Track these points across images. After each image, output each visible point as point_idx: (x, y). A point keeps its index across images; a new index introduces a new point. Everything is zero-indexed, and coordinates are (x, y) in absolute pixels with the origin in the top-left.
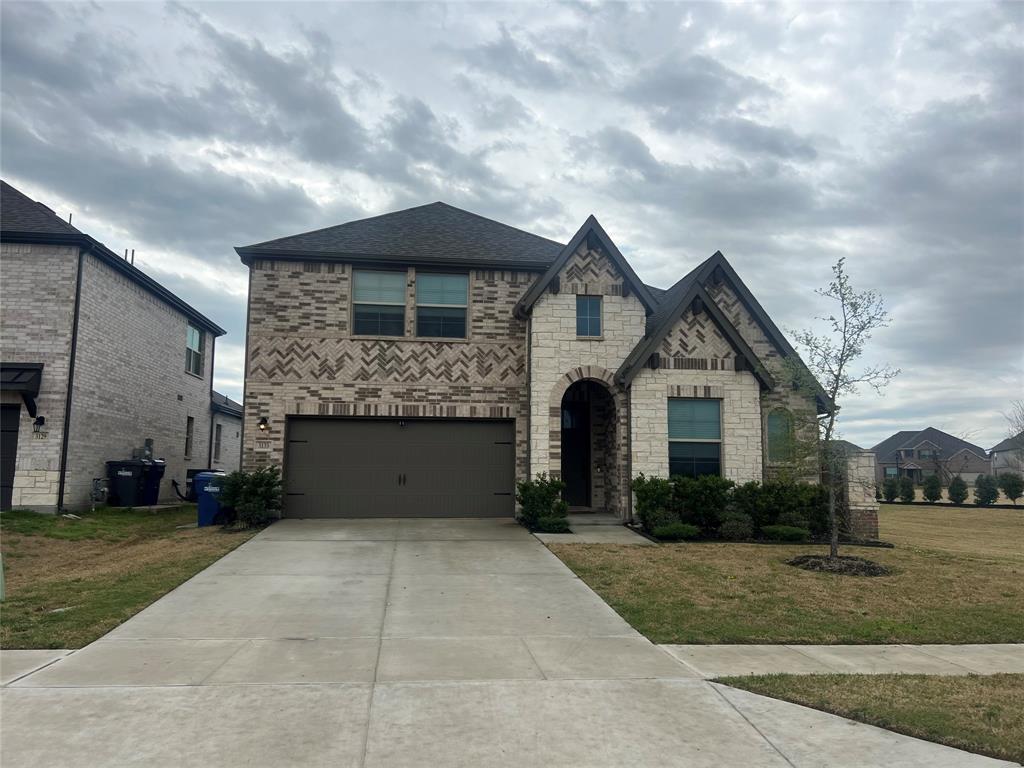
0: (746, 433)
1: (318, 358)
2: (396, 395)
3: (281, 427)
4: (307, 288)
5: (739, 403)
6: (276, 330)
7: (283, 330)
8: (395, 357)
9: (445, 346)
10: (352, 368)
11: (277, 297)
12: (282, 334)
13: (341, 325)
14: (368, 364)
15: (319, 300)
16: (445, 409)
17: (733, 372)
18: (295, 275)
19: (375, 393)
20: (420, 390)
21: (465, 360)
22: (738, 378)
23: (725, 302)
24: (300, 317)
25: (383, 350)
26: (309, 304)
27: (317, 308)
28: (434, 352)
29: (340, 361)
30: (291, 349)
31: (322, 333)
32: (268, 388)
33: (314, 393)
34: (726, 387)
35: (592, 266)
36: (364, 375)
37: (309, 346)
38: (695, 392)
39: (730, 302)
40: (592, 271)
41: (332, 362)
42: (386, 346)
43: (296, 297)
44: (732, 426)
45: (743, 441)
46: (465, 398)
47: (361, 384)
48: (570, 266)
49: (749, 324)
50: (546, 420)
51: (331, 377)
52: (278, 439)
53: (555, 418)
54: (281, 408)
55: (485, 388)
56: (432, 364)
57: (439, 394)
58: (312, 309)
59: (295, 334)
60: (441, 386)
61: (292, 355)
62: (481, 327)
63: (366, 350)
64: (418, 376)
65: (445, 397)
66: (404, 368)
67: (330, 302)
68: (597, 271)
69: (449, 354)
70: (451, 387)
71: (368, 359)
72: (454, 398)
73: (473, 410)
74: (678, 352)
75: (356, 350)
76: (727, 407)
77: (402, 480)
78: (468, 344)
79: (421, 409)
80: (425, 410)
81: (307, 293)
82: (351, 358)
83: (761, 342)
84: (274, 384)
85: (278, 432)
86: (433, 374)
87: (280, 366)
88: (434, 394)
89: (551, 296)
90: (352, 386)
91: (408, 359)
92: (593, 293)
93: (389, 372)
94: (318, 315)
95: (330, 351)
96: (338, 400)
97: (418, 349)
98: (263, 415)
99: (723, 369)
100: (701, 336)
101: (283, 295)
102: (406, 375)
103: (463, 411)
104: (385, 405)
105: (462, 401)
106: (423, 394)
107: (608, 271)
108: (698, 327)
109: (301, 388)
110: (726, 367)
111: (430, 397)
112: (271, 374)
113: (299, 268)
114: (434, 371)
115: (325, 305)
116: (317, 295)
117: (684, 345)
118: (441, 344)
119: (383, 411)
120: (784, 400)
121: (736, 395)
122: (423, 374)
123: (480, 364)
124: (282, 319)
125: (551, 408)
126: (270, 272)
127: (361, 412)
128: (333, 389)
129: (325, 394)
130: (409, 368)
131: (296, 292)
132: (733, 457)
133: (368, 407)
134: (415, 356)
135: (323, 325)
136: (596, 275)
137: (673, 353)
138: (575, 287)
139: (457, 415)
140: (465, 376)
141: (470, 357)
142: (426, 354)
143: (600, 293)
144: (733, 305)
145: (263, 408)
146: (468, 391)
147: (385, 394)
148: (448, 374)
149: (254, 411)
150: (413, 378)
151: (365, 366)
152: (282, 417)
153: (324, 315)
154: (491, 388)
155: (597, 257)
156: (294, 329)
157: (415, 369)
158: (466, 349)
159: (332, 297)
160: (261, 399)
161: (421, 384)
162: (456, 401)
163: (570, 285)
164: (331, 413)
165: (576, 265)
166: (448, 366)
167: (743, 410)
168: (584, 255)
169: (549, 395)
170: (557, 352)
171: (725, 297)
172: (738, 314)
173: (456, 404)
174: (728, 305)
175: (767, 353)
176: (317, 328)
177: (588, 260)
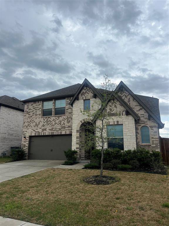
0: (130, 134)
1: (35, 122)
2: (50, 130)
3: (28, 139)
4: (34, 107)
5: (128, 125)
6: (28, 117)
7: (29, 117)
8: (50, 121)
9: (60, 117)
10: (41, 124)
11: (29, 110)
12: (29, 118)
13: (40, 115)
14: (44, 123)
15: (36, 110)
16: (59, 132)
17: (126, 116)
18: (32, 105)
19: (45, 130)
20: (55, 128)
21: (64, 120)
22: (127, 117)
23: (125, 95)
24: (32, 114)
25: (47, 119)
26: (34, 111)
27: (36, 111)
28: (58, 118)
29: (39, 123)
30: (30, 121)
31: (36, 117)
32: (26, 130)
33: (34, 131)
34: (124, 121)
35: (87, 92)
36: (43, 126)
37: (34, 120)
38: (114, 123)
39: (127, 95)
40: (87, 93)
41: (38, 123)
42: (48, 118)
43: (32, 110)
44: (125, 132)
45: (130, 137)
46: (64, 129)
47: (43, 128)
48: (82, 93)
49: (133, 101)
50: (76, 133)
51: (37, 127)
52: (27, 141)
53: (78, 133)
54: (28, 134)
55: (69, 126)
56: (57, 121)
57: (58, 129)
58: (34, 112)
59: (31, 118)
60: (59, 127)
61: (31, 122)
62: (68, 111)
63: (44, 120)
64: (54, 125)
65: (60, 129)
66: (51, 123)
67: (38, 110)
68: (88, 93)
69: (61, 119)
70: (61, 127)
71: (44, 122)
72: (62, 129)
73: (66, 132)
74: (109, 112)
75: (42, 120)
76: (124, 127)
77: (52, 150)
78: (65, 116)
79: (54, 133)
80: (55, 133)
81: (34, 108)
82: (41, 122)
83: (137, 106)
84: (27, 129)
85: (27, 140)
86: (57, 124)
87: (28, 125)
88: (57, 129)
89: (77, 101)
90: (41, 128)
91: (52, 121)
92: (88, 99)
93: (48, 124)
94: (35, 113)
95: (37, 121)
96: (38, 132)
97: (54, 118)
98: (25, 136)
99: (122, 115)
100: (115, 106)
101: (30, 109)
102: (52, 125)
103: (63, 133)
104: (47, 133)
105: (63, 130)
106: (55, 129)
107: (91, 92)
108: (115, 104)
109: (32, 130)
110: (123, 114)
111: (57, 130)
112: (27, 127)
113: (32, 103)
114: (57, 123)
115: (37, 111)
116: (36, 108)
117: (111, 110)
118: (59, 116)
119: (47, 134)
120: (146, 123)
121: (127, 123)
122: (55, 124)
123: (68, 120)
124: (29, 115)
125: (77, 130)
126: (28, 105)
127: (42, 134)
128: (37, 129)
129: (36, 131)
130: (52, 123)
131: (32, 109)
132: (126, 142)
133: (44, 133)
134: (54, 120)
135: (36, 115)
136: (88, 94)
137: (107, 112)
138: (83, 98)
139: (62, 134)
140: (64, 124)
141: (65, 119)
142: (56, 119)
143: (89, 98)
144: (128, 96)
145: (25, 134)
146: (65, 127)
147: (47, 130)
148: (60, 124)
149: (24, 135)
150: (53, 125)
151: (44, 124)
152: (28, 136)
153: (36, 113)
154: (70, 126)
155: (89, 89)
156: (31, 116)
157: (54, 123)
158: (64, 117)
159: (38, 109)
160: (25, 132)
161: (54, 127)
162: (62, 130)
163: (82, 97)
164: (37, 135)
165: (83, 92)
166: (61, 121)
167: (129, 127)
168: (85, 89)
169: (76, 127)
170: (78, 115)
171: (125, 94)
172: (129, 98)
173: (62, 131)
174: (126, 96)
175: (139, 109)
176: (35, 116)
177: (86, 90)
